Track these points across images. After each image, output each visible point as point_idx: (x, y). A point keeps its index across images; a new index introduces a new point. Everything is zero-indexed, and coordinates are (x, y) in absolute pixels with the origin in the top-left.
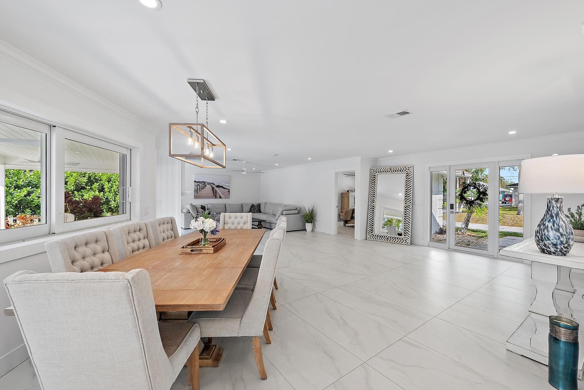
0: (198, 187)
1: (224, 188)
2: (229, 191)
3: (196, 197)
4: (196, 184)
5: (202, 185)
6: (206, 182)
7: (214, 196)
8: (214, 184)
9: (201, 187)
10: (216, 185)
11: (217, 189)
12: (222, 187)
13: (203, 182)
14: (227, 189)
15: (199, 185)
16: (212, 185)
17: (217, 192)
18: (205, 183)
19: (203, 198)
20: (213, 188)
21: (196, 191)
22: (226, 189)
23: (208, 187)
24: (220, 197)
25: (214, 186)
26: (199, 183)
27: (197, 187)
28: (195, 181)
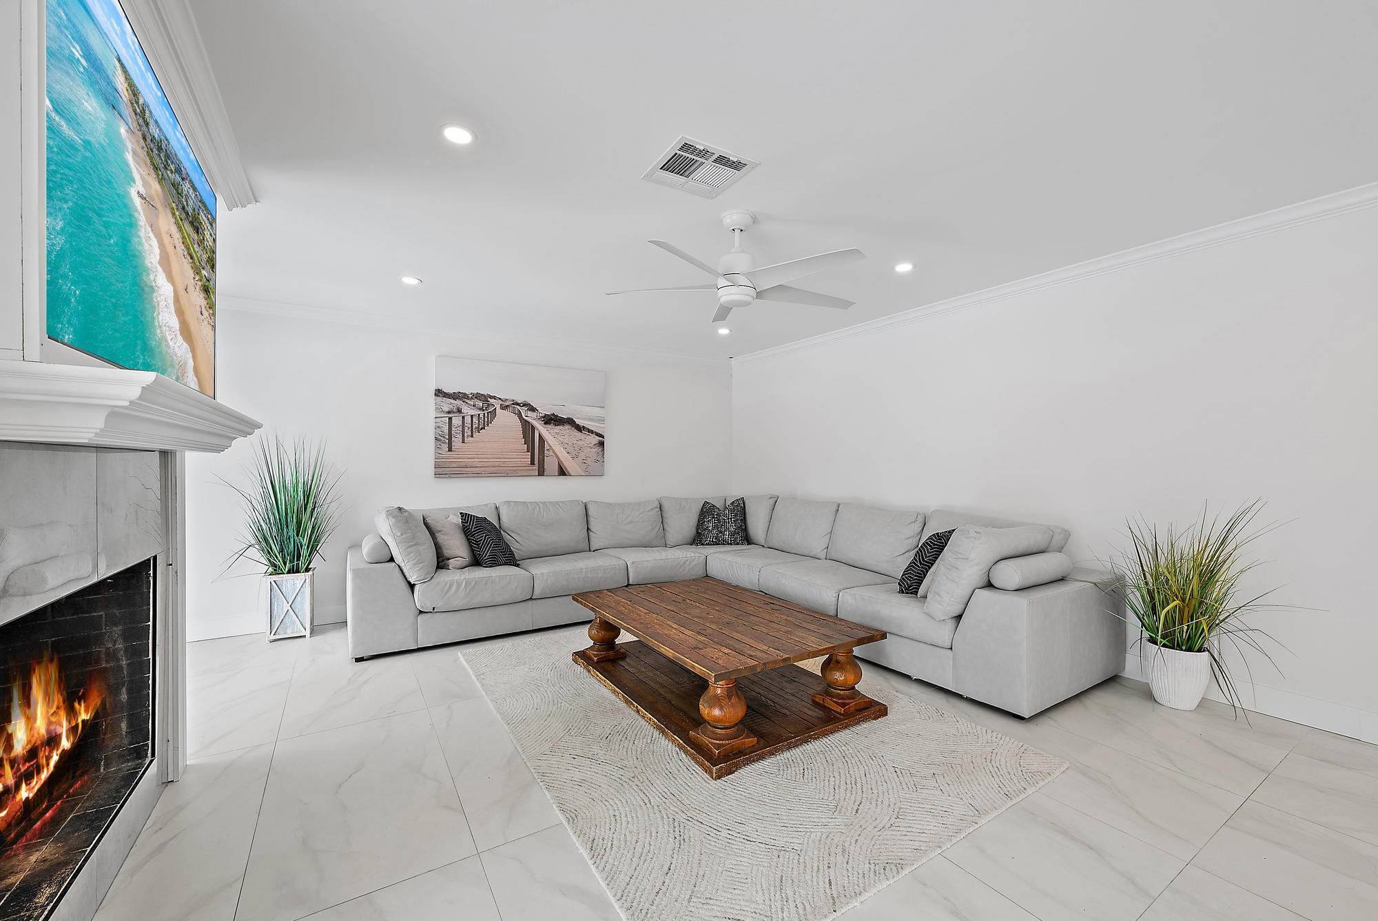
0: (457, 421)
1: (579, 428)
2: (602, 444)
3: (442, 471)
4: (447, 404)
5: (476, 412)
6: (494, 398)
7: (532, 463)
8: (533, 409)
9: (468, 419)
10: (544, 411)
11: (548, 433)
12: (570, 422)
13: (478, 396)
14: (592, 432)
15: (459, 411)
16: (523, 410)
17: (547, 447)
18: (492, 401)
19: (478, 475)
20: (528, 429)
21: (446, 440)
22: (589, 431)
23: (506, 422)
24: (562, 472)
25: (531, 417)
26: (458, 402)
27: (450, 419)
28: (439, 393)
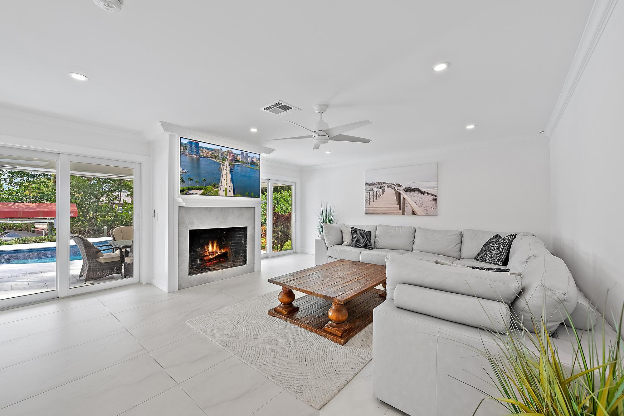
0: (372, 194)
1: (422, 193)
2: (435, 200)
3: (368, 212)
4: (369, 188)
5: (378, 190)
6: (385, 183)
7: (400, 209)
8: (400, 186)
9: (375, 193)
10: (405, 186)
11: (407, 196)
12: (418, 190)
13: (379, 183)
14: (430, 194)
15: (373, 190)
16: (396, 187)
17: (406, 202)
18: (384, 184)
19: (379, 214)
20: (398, 195)
21: (368, 201)
22: (428, 193)
23: (390, 193)
24: (414, 213)
25: (399, 190)
26: (372, 186)
27: (370, 193)
28: (366, 184)
